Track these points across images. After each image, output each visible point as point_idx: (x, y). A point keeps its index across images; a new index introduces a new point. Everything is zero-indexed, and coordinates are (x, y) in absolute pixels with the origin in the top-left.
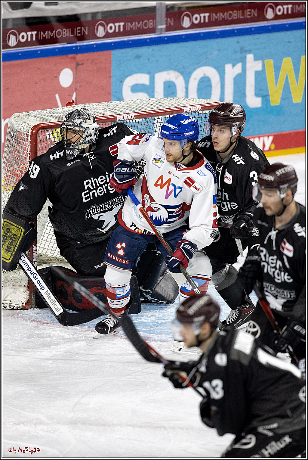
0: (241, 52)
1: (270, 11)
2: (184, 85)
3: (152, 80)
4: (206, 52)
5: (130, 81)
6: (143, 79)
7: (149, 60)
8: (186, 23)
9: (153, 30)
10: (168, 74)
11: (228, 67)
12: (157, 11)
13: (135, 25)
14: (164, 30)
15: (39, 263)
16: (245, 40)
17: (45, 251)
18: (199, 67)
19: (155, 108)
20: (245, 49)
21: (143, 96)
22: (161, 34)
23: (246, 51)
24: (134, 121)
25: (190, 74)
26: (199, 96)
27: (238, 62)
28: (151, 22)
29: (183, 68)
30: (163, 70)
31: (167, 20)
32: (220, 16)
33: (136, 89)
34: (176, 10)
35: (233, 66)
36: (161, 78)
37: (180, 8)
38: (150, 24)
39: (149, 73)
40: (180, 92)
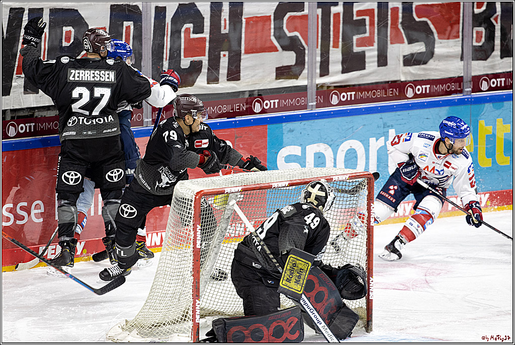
0: (384, 127)
1: (410, 90)
2: (333, 156)
3: (304, 152)
4: (353, 127)
5: (284, 152)
6: (296, 150)
7: (301, 133)
8: (335, 100)
9: (305, 107)
10: (318, 146)
11: (372, 140)
12: (308, 90)
13: (289, 102)
14: (315, 106)
15: (202, 315)
16: (387, 116)
17: (207, 305)
18: (346, 140)
19: (307, 177)
20: (388, 124)
21: (295, 166)
22: (312, 110)
23: (389, 126)
24: (288, 188)
25: (338, 146)
26: (346, 167)
27: (382, 136)
28: (303, 100)
29: (332, 140)
30: (314, 143)
31: (317, 98)
32: (365, 94)
33: (289, 159)
34: (325, 89)
35: (377, 140)
36: (312, 150)
37: (328, 87)
38: (302, 102)
39: (301, 145)
40: (329, 162)
